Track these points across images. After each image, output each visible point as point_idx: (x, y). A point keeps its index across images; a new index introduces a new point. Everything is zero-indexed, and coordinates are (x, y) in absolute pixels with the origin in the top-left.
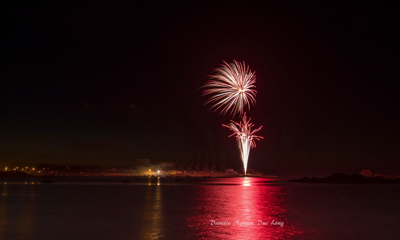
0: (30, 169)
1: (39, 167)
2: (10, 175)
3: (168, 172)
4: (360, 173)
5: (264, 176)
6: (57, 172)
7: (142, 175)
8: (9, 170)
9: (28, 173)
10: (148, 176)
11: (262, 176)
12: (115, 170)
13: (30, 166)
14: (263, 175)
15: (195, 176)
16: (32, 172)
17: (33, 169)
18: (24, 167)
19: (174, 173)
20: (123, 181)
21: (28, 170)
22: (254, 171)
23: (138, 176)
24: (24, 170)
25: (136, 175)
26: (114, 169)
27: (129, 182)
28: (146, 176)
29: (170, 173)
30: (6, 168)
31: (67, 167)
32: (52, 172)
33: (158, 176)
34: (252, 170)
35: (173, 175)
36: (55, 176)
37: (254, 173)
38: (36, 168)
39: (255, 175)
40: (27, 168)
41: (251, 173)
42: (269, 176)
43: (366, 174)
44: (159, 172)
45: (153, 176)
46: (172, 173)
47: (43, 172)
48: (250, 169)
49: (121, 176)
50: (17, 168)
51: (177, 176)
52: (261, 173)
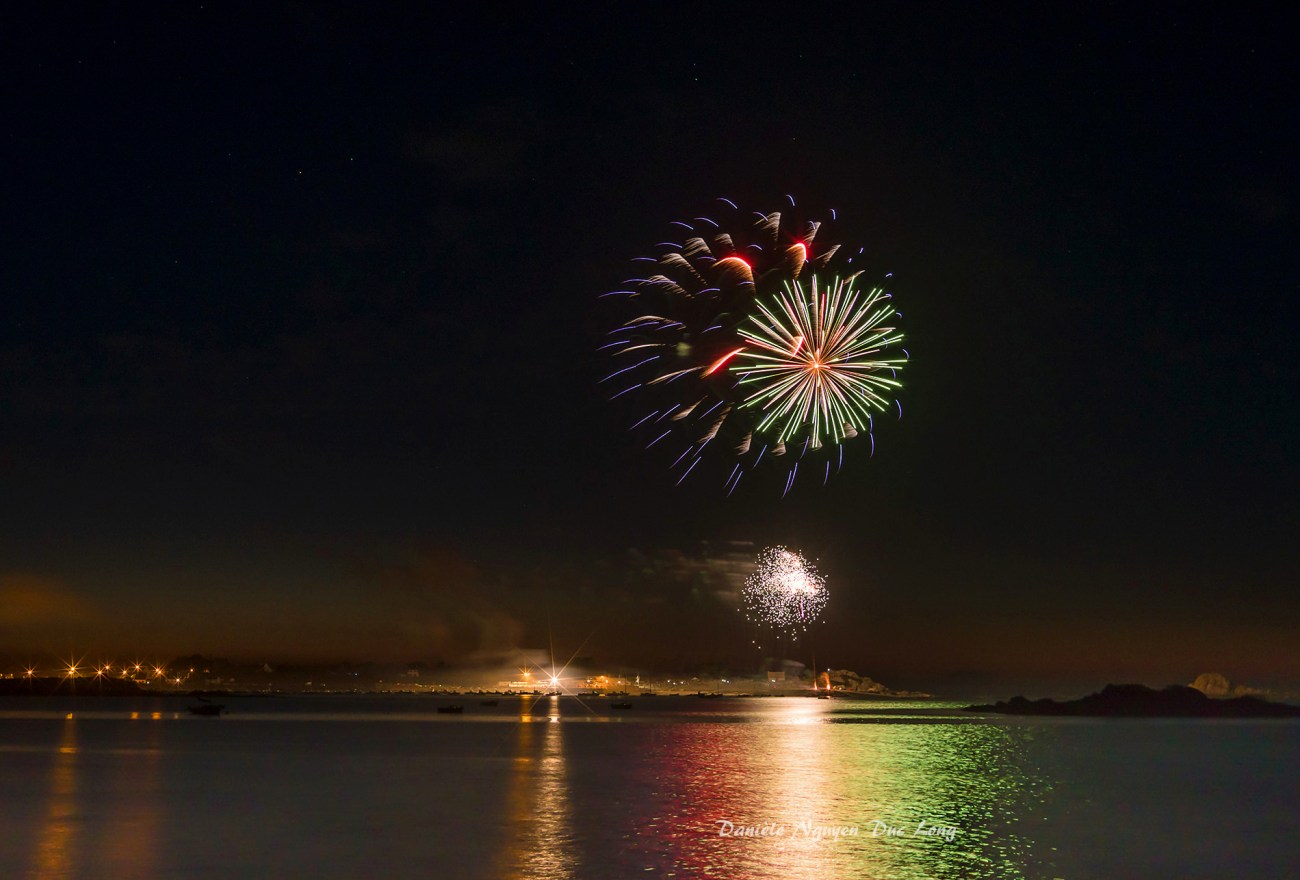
0: (147, 670)
1: (175, 665)
2: (86, 692)
3: (583, 681)
4: (1190, 685)
5: (888, 695)
6: (232, 680)
7: (503, 691)
8: (81, 676)
9: (143, 684)
10: (521, 693)
11: (882, 694)
12: (417, 675)
13: (149, 662)
14: (884, 691)
15: (669, 692)
16: (155, 681)
17: (159, 671)
18: (129, 665)
19: (604, 682)
20: (442, 711)
21: (141, 675)
22: (857, 676)
23: (488, 693)
24: (129, 674)
25: (484, 691)
26: (414, 673)
27: (459, 711)
28: (515, 693)
29: (592, 683)
30: (73, 669)
31: (266, 665)
32: (219, 680)
33: (553, 694)
34: (850, 674)
35: (601, 690)
36: (225, 694)
37: (855, 684)
38: (167, 668)
39: (859, 690)
40: (137, 667)
41: (847, 684)
42: (903, 694)
43: (1209, 686)
44: (555, 681)
45: (536, 692)
46: (596, 685)
47: (188, 681)
48: (844, 672)
49: (435, 693)
50: (107, 667)
51: (614, 694)
52: (879, 685)
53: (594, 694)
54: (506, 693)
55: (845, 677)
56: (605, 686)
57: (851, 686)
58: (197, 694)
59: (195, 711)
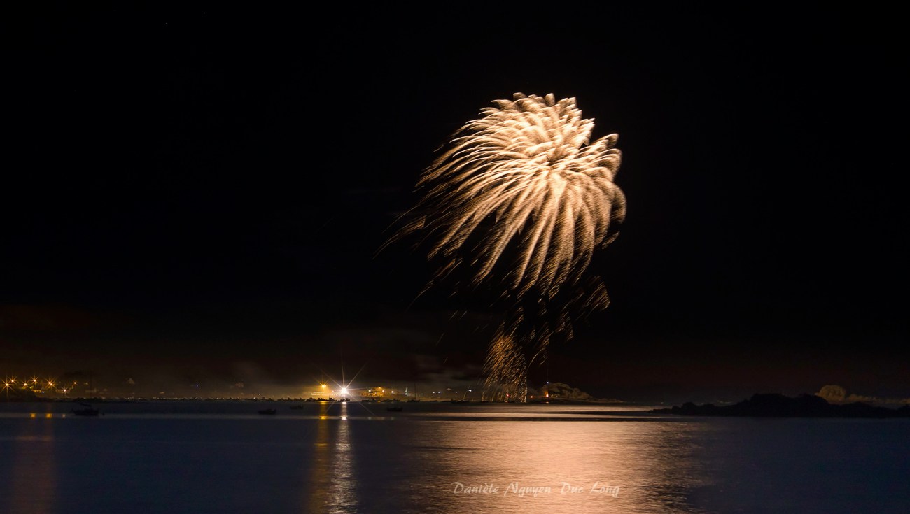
0: (42, 383)
3: (365, 392)
4: (816, 394)
5: (593, 401)
6: (105, 390)
7: (306, 398)
9: (38, 393)
10: (319, 400)
11: (587, 401)
12: (243, 386)
14: (589, 398)
15: (430, 399)
16: (48, 391)
17: (51, 384)
18: (29, 379)
19: (380, 392)
20: (261, 413)
21: (38, 387)
22: (569, 388)
23: (296, 400)
24: (29, 386)
25: (293, 398)
27: (273, 413)
28: (315, 400)
29: (372, 392)
32: (95, 391)
33: (343, 401)
34: (564, 385)
35: (378, 398)
36: (100, 401)
37: (567, 393)
38: (57, 382)
39: (570, 397)
40: (35, 380)
41: (561, 393)
42: (604, 400)
43: (831, 394)
44: (344, 391)
45: (331, 399)
46: (375, 394)
47: (71, 391)
48: (559, 384)
49: (256, 400)
50: (13, 381)
51: (388, 401)
52: (585, 394)
53: (374, 400)
54: (309, 400)
55: (560, 388)
56: (381, 395)
57: (564, 394)
58: (79, 401)
59: (78, 413)
